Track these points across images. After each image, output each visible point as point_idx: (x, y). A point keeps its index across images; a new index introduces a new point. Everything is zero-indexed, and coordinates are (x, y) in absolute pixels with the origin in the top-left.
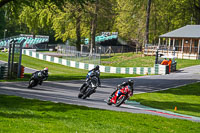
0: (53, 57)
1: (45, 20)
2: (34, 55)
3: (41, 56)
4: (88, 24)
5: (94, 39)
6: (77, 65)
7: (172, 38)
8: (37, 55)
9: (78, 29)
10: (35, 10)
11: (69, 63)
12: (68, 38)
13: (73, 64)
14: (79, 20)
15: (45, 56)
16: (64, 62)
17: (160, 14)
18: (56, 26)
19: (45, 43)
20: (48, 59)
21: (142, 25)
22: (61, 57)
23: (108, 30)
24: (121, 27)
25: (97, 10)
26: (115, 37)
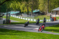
0: (21, 17)
1: (18, 6)
2: (15, 17)
3: (17, 17)
4: (31, 7)
5: (32, 12)
6: (28, 19)
7: (55, 11)
8: (16, 17)
9: (28, 9)
10: (15, 4)
11: (25, 19)
12: (25, 12)
13: (26, 19)
14: (28, 6)
15: (18, 17)
16: (24, 19)
17: (52, 4)
18: (21, 8)
19: (18, 13)
20: (19, 18)
21: (46, 7)
22: (23, 17)
23: (37, 9)
24: (41, 8)
25: (33, 3)
26: (39, 11)
